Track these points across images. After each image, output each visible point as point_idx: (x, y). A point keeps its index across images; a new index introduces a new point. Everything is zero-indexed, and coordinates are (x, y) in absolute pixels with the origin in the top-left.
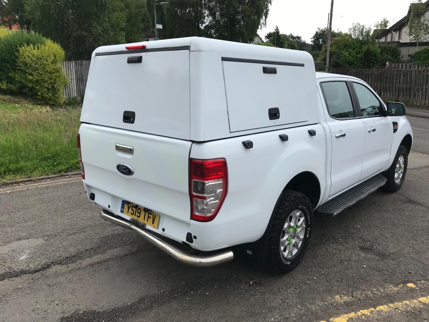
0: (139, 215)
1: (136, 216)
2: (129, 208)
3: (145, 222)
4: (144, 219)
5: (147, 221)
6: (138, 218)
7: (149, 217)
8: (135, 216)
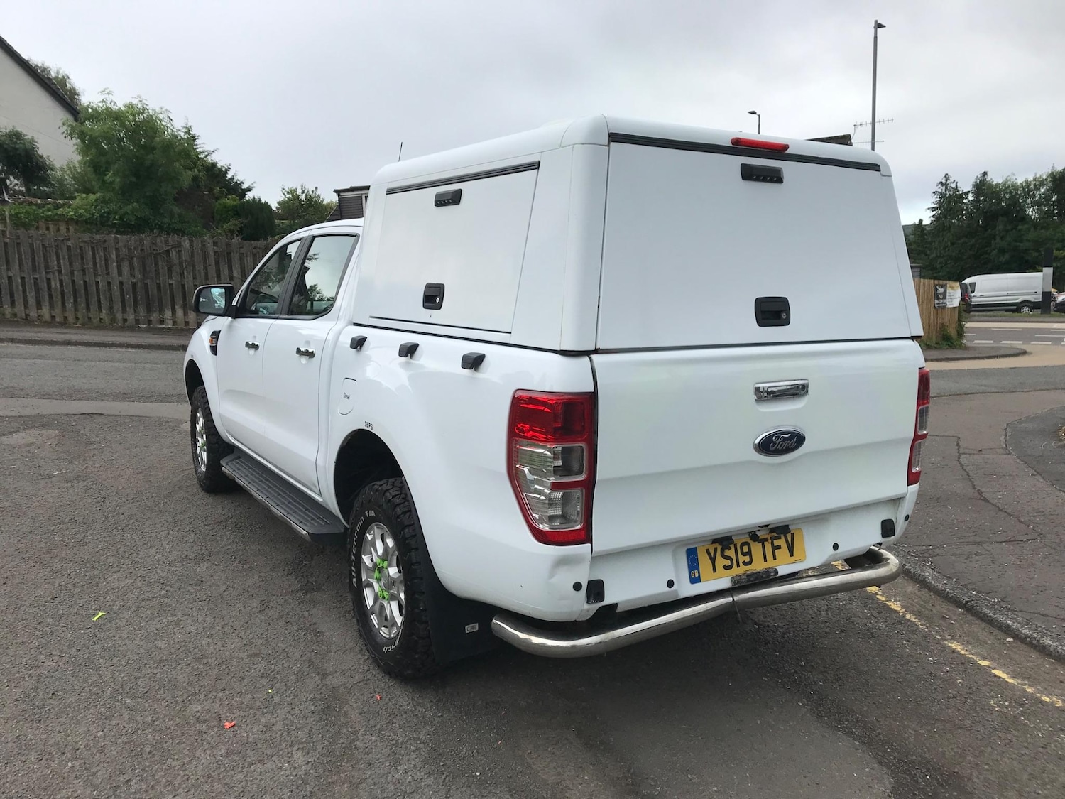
0: (747, 559)
1: (741, 564)
2: (713, 560)
3: (770, 564)
4: (765, 560)
5: (775, 558)
6: (747, 568)
7: (775, 548)
8: (738, 566)
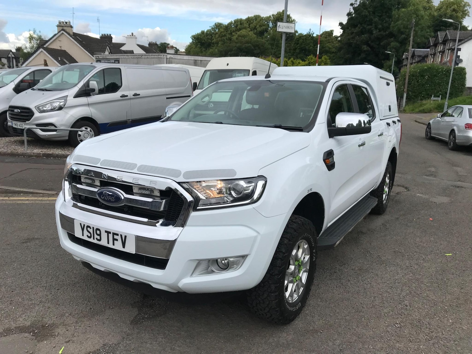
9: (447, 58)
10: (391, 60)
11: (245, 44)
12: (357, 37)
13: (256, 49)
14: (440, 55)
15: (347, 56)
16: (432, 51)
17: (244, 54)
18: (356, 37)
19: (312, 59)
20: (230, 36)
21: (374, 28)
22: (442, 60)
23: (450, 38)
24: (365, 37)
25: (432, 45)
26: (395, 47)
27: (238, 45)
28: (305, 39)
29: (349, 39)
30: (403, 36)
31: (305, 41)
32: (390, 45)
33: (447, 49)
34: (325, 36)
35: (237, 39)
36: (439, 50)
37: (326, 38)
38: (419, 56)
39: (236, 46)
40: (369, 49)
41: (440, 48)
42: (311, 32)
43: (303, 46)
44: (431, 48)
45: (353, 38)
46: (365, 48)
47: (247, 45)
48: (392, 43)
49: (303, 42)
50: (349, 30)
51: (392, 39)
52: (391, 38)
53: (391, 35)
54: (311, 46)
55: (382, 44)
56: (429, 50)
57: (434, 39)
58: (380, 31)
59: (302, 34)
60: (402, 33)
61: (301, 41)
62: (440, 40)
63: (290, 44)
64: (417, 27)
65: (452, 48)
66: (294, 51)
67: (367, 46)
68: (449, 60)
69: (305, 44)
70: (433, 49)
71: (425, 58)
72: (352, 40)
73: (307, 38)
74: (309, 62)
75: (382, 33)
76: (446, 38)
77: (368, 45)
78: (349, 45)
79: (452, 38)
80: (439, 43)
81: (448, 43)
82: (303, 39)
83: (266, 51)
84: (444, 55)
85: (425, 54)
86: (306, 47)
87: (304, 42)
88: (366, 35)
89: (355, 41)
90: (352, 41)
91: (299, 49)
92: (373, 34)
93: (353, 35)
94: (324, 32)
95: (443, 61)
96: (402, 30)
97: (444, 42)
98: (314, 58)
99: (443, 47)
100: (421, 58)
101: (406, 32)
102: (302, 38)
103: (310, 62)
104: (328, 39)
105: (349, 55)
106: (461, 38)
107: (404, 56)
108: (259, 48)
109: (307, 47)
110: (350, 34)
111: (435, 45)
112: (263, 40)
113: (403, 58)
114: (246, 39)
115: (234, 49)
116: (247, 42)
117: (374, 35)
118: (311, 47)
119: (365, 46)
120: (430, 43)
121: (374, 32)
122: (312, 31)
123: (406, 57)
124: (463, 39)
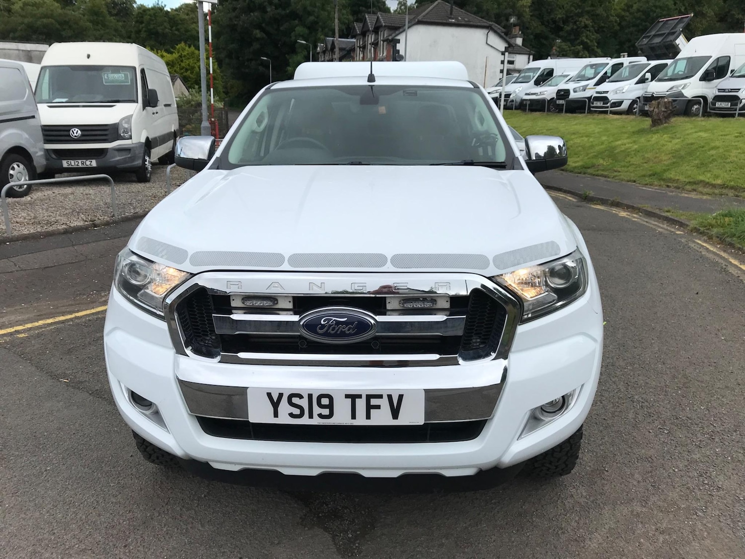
9: (383, 54)
10: (299, 55)
11: (42, 20)
12: (243, 15)
13: (64, 29)
14: (372, 48)
15: (232, 46)
16: (360, 44)
17: (41, 37)
18: (241, 16)
19: (183, 50)
20: (6, 5)
21: (266, 3)
22: (376, 56)
23: (384, 24)
24: (255, 15)
25: (359, 34)
26: (301, 34)
27: (26, 21)
28: (154, 14)
29: (231, 19)
30: (312, 18)
31: (153, 18)
32: (295, 31)
33: (381, 40)
34: (186, 12)
35: (22, 9)
36: (369, 42)
37: (188, 14)
38: (341, 49)
39: (23, 23)
40: (264, 36)
41: (371, 38)
42: (160, 3)
43: (152, 26)
44: (358, 37)
45: (237, 17)
46: (258, 33)
47: (45, 20)
48: (297, 28)
49: (151, 20)
50: (229, 4)
51: (296, 21)
52: (294, 20)
53: (294, 15)
54: (166, 28)
55: (281, 28)
56: (354, 40)
57: (361, 25)
58: (276, 9)
59: (145, 6)
60: (310, 14)
61: (147, 18)
62: (370, 26)
63: (124, 22)
64: (329, 6)
65: (388, 39)
66: (137, 35)
67: (261, 31)
68: (386, 55)
69: (154, 24)
70: (360, 39)
71: (352, 53)
72: (236, 21)
73: (156, 13)
74: (180, 54)
75: (280, 11)
76: (377, 25)
77: (263, 30)
78: (233, 28)
79: (386, 24)
80: (369, 30)
81: (381, 32)
82: (150, 15)
83: (85, 33)
84: (378, 49)
85: (350, 46)
86: (158, 28)
87: (153, 20)
88: (256, 14)
89: (241, 23)
90: (236, 23)
91: (145, 31)
92: (266, 12)
93: (236, 12)
94: (183, 5)
95: (378, 58)
96: (309, 8)
97: (377, 30)
98: (187, 48)
99: (375, 36)
100: (345, 52)
101: (314, 11)
102: (148, 13)
103: (182, 54)
104: (191, 16)
105: (234, 45)
106: (398, 25)
107: (318, 49)
108: (70, 27)
109: (160, 29)
110: (231, 10)
111: (364, 34)
112: (76, 13)
113: (318, 51)
114: (41, 10)
115: (19, 28)
116: (46, 16)
117: (268, 14)
118: (167, 30)
119: (258, 31)
120: (356, 30)
121: (269, 10)
122: (162, 2)
123: (322, 51)
124: (400, 26)
